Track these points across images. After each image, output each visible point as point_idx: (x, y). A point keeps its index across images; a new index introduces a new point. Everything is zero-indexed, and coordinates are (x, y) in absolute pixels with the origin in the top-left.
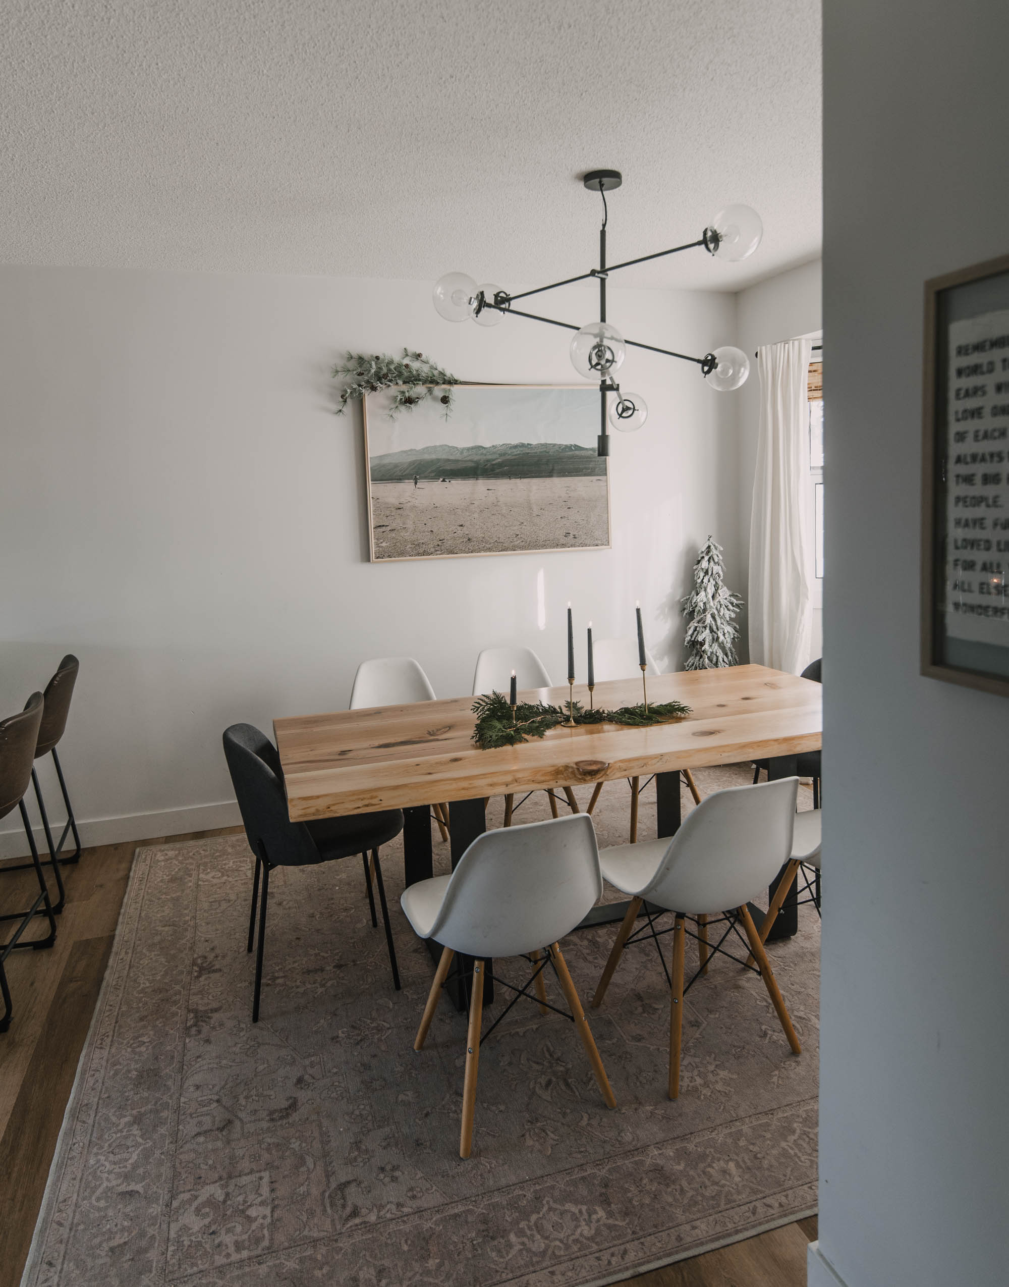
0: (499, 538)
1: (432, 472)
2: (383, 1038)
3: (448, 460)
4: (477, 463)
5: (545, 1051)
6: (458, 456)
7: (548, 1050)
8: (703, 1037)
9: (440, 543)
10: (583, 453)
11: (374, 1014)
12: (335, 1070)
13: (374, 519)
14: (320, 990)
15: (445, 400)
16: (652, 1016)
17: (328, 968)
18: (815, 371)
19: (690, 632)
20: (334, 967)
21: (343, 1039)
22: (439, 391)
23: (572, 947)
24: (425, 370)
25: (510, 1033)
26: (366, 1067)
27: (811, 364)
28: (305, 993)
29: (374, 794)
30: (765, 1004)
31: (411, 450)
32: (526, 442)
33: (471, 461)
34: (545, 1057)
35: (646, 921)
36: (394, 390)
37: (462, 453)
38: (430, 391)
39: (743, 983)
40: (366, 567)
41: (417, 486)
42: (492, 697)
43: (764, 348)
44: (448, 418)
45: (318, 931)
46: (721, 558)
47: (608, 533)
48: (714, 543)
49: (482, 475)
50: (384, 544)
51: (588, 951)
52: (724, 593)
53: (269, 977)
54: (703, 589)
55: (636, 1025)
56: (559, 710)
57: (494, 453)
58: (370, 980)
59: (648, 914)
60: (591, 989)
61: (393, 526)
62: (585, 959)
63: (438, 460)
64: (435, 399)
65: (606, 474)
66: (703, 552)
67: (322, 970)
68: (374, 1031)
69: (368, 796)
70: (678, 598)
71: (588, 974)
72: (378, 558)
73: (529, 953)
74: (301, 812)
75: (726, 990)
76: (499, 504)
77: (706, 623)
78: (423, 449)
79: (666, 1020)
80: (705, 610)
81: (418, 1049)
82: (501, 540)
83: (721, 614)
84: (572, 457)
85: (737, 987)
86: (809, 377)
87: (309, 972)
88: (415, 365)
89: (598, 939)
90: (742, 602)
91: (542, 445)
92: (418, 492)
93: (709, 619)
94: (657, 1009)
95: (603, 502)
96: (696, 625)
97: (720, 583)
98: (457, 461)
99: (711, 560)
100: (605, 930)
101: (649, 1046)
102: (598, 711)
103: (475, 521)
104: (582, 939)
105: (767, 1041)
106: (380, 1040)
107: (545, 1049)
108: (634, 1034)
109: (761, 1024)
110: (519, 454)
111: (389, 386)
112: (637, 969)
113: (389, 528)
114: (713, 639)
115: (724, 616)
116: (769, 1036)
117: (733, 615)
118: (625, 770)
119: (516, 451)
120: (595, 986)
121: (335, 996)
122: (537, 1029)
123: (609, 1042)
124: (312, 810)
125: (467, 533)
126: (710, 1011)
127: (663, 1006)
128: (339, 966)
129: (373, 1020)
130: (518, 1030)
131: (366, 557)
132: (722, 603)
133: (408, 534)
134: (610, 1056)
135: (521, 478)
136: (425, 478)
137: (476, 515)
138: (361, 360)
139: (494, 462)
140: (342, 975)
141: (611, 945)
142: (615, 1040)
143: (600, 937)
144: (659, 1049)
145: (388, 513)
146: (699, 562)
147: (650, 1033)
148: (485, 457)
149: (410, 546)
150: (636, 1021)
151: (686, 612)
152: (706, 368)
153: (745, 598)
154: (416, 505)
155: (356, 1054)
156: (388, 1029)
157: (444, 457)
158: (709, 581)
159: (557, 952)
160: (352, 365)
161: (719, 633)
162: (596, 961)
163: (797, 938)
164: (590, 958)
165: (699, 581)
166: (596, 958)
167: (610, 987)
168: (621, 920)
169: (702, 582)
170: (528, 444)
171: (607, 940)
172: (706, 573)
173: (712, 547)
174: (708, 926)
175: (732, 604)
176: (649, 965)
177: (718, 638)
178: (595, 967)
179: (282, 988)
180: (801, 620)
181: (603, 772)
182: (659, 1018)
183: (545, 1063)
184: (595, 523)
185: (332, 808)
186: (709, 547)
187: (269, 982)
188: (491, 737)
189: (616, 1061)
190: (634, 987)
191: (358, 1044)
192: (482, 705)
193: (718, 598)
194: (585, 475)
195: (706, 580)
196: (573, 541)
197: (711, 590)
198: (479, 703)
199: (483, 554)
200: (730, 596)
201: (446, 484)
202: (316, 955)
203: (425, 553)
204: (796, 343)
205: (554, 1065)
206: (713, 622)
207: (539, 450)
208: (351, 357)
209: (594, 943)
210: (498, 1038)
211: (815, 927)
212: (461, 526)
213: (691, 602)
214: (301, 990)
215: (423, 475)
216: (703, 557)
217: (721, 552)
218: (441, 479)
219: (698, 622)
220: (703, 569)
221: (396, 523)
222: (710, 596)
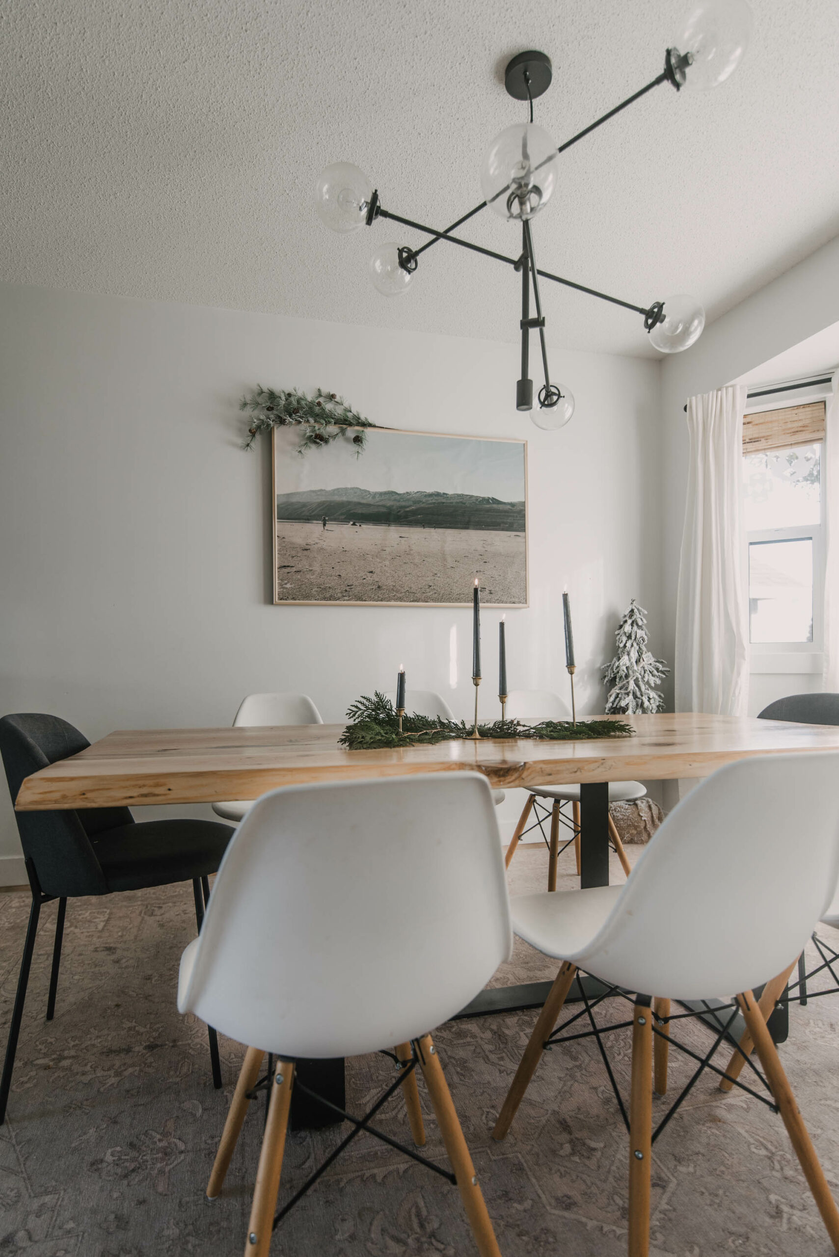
0: (411, 588)
1: (342, 514)
2: (167, 1169)
3: (360, 504)
4: (390, 508)
5: (413, 1217)
6: (368, 500)
7: (418, 1215)
8: (674, 1210)
9: (347, 588)
10: (501, 507)
11: (170, 1125)
12: (71, 1225)
13: (278, 558)
14: (113, 1080)
15: (358, 440)
16: (587, 1162)
17: (137, 1049)
18: (748, 423)
19: (612, 699)
20: (146, 1048)
21: (109, 1164)
22: (351, 432)
23: (469, 1039)
24: (339, 411)
25: (362, 1177)
26: (122, 1222)
27: (745, 416)
28: (89, 1084)
29: (162, 780)
30: (763, 1152)
31: (321, 490)
32: (442, 492)
33: (384, 506)
34: (412, 1229)
35: (582, 1006)
36: (305, 428)
37: (374, 497)
38: (343, 431)
39: (721, 1113)
40: (270, 609)
41: (326, 528)
42: (374, 699)
43: (694, 398)
44: (360, 455)
45: (147, 997)
46: (645, 621)
47: (525, 590)
48: (638, 606)
49: (393, 522)
50: (288, 586)
51: (491, 1047)
52: (648, 659)
53: (53, 1057)
54: (626, 653)
55: (561, 1176)
56: (461, 726)
57: (408, 500)
58: (185, 1070)
59: (585, 999)
60: (493, 1107)
61: (299, 567)
62: (487, 1059)
63: (349, 503)
64: (347, 440)
65: (524, 531)
66: (625, 616)
67: (128, 1050)
68: (160, 1155)
69: (151, 782)
70: (598, 665)
71: (489, 1082)
72: (281, 599)
73: (396, 1048)
74: (37, 798)
75: (698, 1123)
76: (412, 552)
77: (629, 690)
78: (334, 490)
79: (609, 1172)
80: (627, 676)
81: (213, 1195)
82: (412, 590)
83: (646, 680)
84: (488, 510)
85: (715, 1120)
86: (744, 429)
87: (110, 1051)
88: (329, 406)
89: (507, 1032)
90: (668, 669)
91: (459, 495)
92: (327, 534)
93: (632, 686)
94: (594, 1149)
95: (522, 558)
96: (618, 691)
97: (644, 648)
98: (369, 505)
99: (635, 625)
100: (516, 1019)
101: (584, 1220)
102: (512, 722)
103: (386, 569)
104: (483, 1028)
105: (785, 1227)
106: (161, 1172)
107: (414, 1210)
108: (560, 1194)
109: (767, 1191)
110: (434, 503)
111: (300, 422)
112: (560, 1078)
113: (294, 569)
114: (637, 705)
115: (648, 683)
116: (785, 1216)
117: (659, 682)
118: (550, 775)
119: (430, 500)
120: (500, 1102)
121: (128, 1091)
122: (405, 1171)
123: (519, 1207)
124: (57, 796)
125: (377, 580)
126: (679, 1160)
127: (602, 1145)
128: (151, 1047)
129: (165, 1134)
130: (376, 1171)
131: (269, 600)
132: (646, 668)
133: (314, 577)
134: (520, 1235)
135: (435, 527)
136: (335, 520)
137: (387, 563)
138: (272, 396)
139: (408, 509)
140: (150, 1060)
141: (525, 1041)
142: (528, 1204)
143: (508, 1028)
144: (601, 1229)
145: (294, 553)
146: (621, 627)
147: (585, 1194)
148: (398, 504)
149: (316, 589)
150: (562, 1169)
151: (606, 679)
152: (650, 321)
153: (671, 664)
154: (324, 547)
155: (115, 1195)
156: (182, 1152)
157: (355, 500)
158: (632, 646)
159: (428, 1053)
160: (264, 401)
161: (644, 698)
162: (502, 1063)
163: (786, 1046)
164: (493, 1057)
165: (622, 645)
166: (502, 1059)
167: (522, 1106)
168: (541, 1005)
169: (625, 646)
170: (444, 494)
171: (517, 1033)
172: (629, 637)
173: (636, 610)
174: (671, 1022)
175: (657, 669)
176: (578, 1074)
177: (642, 703)
178: (501, 1072)
179: (62, 1074)
180: (737, 683)
181: (516, 775)
182: (599, 1167)
183: (410, 1241)
184: (513, 579)
185: (88, 795)
186: (632, 611)
187: (51, 1063)
188: (363, 737)
189: (530, 1247)
190: (557, 1109)
191: (126, 1176)
192: (360, 709)
193: (642, 664)
194: (503, 530)
195: (628, 645)
196: (489, 597)
197: (634, 655)
198: (357, 707)
199: (392, 603)
200: (655, 661)
201: (357, 528)
202: (130, 1029)
203: (331, 598)
204: (730, 389)
205: (426, 1246)
206: (636, 688)
207: (455, 501)
208: (262, 392)
209: (499, 1036)
210: (342, 1184)
211: (807, 1031)
212: (371, 572)
213: (612, 669)
214: (86, 1079)
215: (332, 517)
216: (626, 622)
217: (644, 616)
218: (352, 523)
219: (621, 689)
220: (625, 633)
221: (303, 565)
222: (634, 660)
